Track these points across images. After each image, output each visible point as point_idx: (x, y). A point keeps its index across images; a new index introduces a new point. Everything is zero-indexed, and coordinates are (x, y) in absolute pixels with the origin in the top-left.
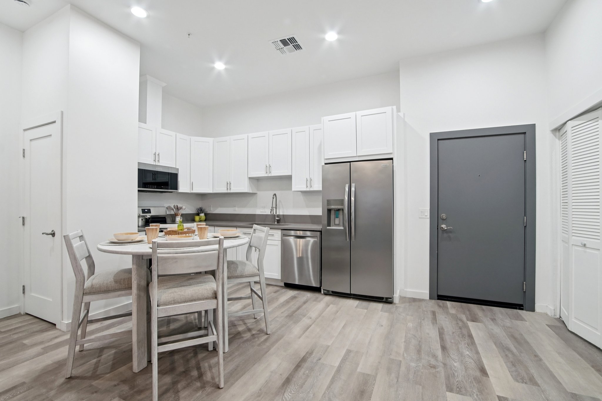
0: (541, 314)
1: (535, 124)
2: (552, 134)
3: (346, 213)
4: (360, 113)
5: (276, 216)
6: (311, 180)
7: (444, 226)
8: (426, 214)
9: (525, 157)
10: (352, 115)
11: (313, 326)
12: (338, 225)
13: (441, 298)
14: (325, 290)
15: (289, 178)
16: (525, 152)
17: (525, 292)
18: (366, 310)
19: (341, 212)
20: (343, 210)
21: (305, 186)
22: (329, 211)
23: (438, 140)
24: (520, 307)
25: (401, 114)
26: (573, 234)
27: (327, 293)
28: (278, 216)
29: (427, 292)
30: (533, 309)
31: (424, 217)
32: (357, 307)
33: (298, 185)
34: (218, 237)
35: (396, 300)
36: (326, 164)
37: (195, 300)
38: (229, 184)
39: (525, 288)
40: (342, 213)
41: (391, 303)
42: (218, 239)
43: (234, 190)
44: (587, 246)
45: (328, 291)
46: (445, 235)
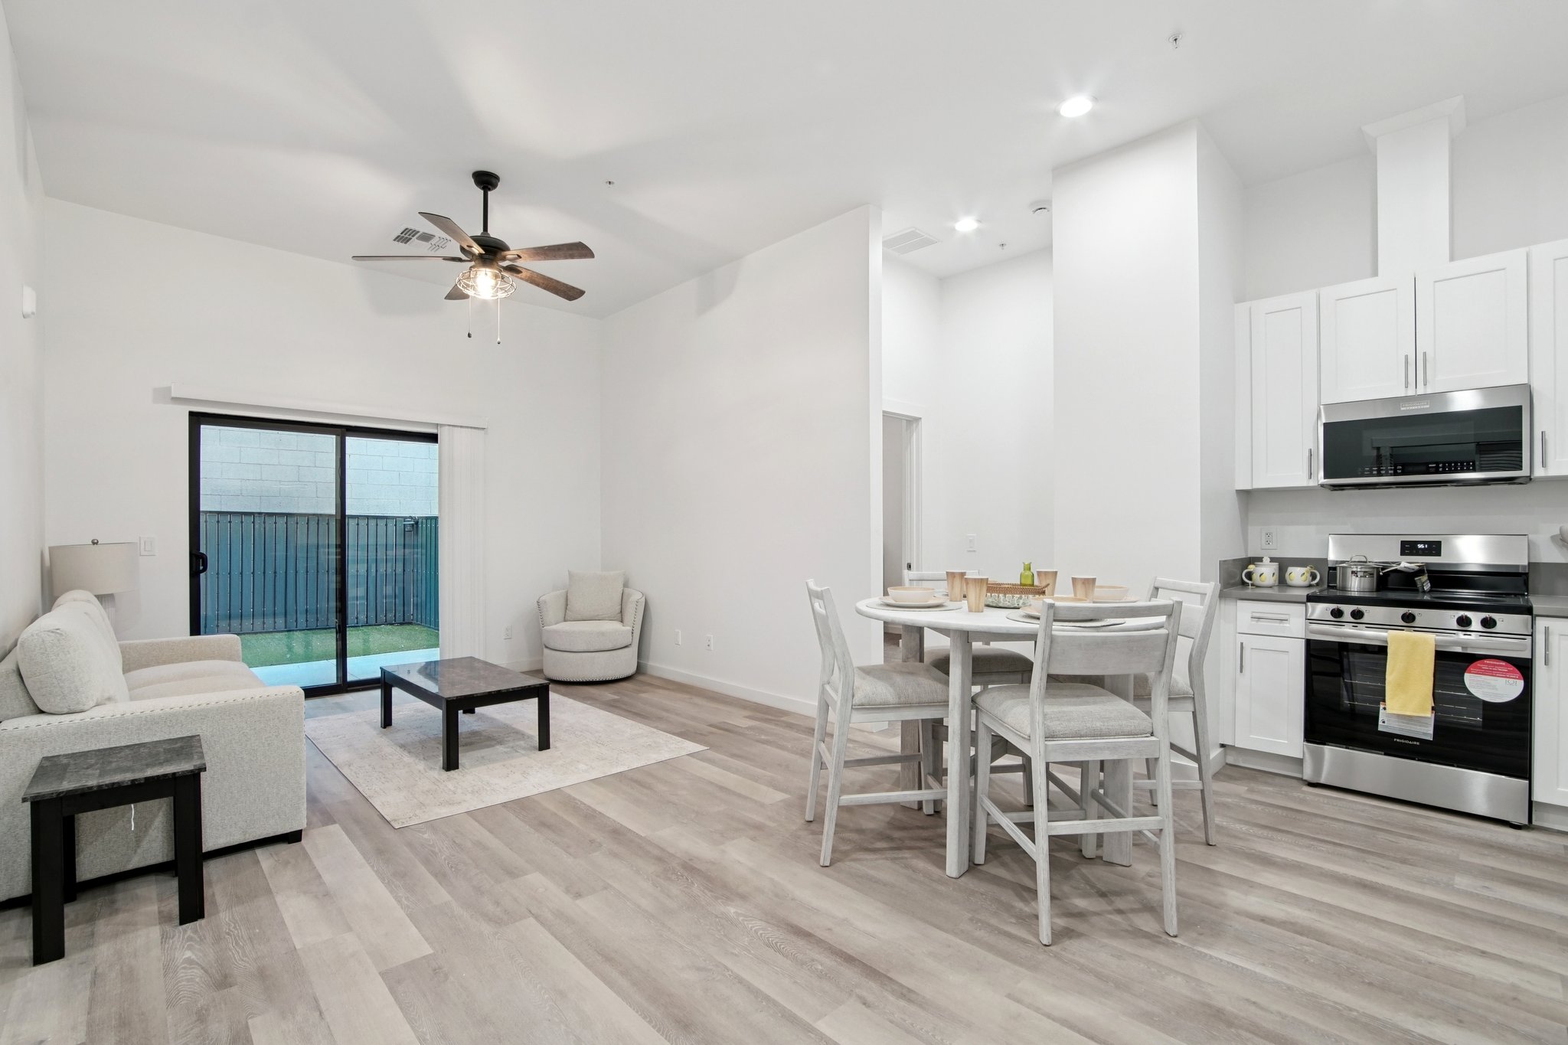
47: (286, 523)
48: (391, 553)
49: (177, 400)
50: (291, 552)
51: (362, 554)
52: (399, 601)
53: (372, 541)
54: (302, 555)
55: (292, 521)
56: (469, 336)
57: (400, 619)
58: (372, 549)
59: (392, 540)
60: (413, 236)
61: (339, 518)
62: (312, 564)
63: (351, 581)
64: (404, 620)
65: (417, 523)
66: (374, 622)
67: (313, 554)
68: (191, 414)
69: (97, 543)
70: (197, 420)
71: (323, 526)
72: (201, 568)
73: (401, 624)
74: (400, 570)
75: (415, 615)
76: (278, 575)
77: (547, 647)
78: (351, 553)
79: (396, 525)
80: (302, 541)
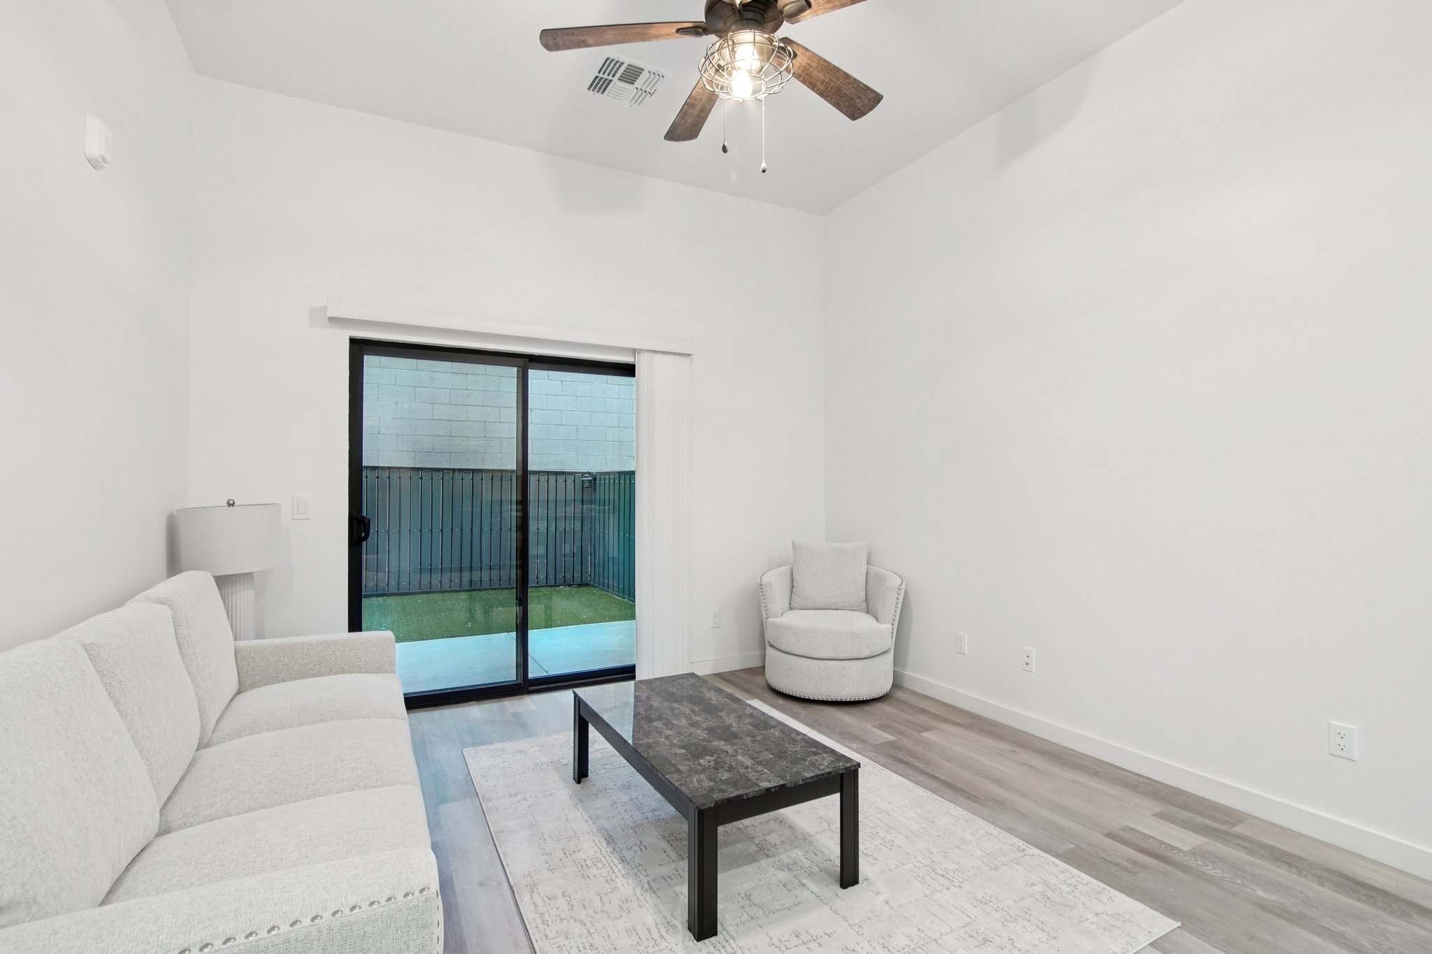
47: (472, 479)
48: (570, 509)
49: (334, 320)
50: (476, 509)
51: (543, 511)
52: (577, 559)
53: (552, 497)
54: (486, 509)
55: (477, 477)
56: (725, 149)
57: (577, 580)
58: (552, 505)
59: (570, 496)
60: (613, 76)
61: (520, 473)
62: (496, 519)
63: (532, 538)
64: (582, 581)
65: (595, 479)
66: (553, 583)
67: (496, 509)
68: (353, 341)
69: (233, 505)
70: (360, 348)
71: (506, 483)
72: (363, 534)
73: (580, 585)
74: (578, 528)
75: (593, 576)
76: (464, 531)
77: (772, 646)
78: (532, 510)
79: (574, 481)
80: (487, 497)
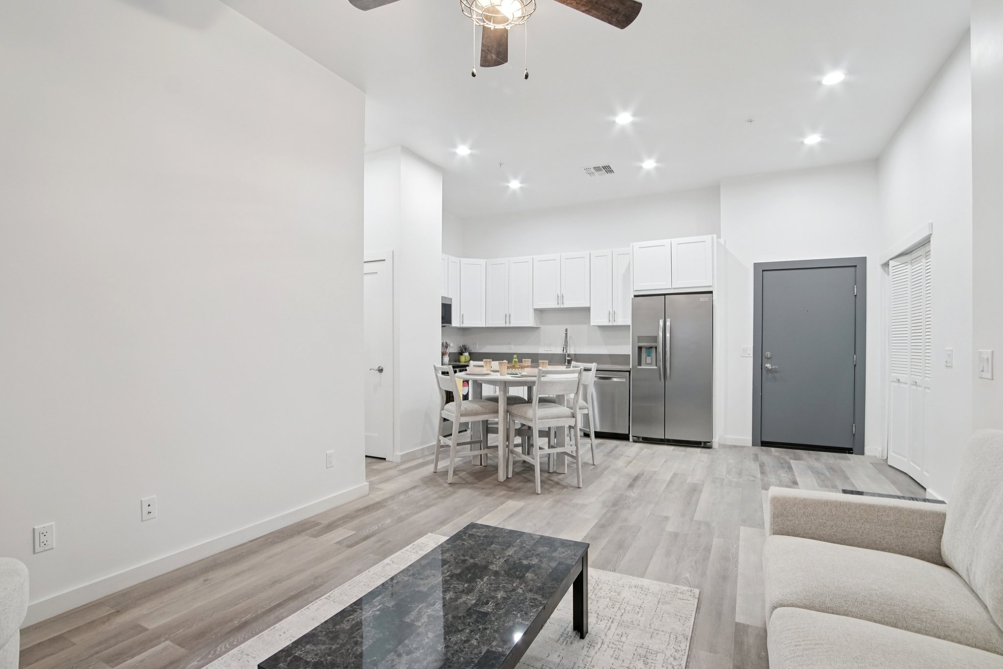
0: (869, 457)
1: (866, 257)
2: (882, 269)
3: (660, 350)
4: (675, 241)
5: (567, 355)
6: (614, 313)
7: (768, 365)
8: (749, 353)
9: (855, 292)
10: (666, 242)
11: (634, 461)
12: (651, 364)
13: (765, 444)
14: (635, 437)
15: (588, 309)
16: (855, 286)
17: (854, 435)
18: (684, 453)
19: (654, 350)
20: (656, 348)
21: (607, 320)
22: (640, 348)
23: (763, 271)
24: (849, 451)
25: (722, 241)
26: (893, 371)
27: (637, 440)
28: (569, 356)
29: (750, 438)
30: (862, 453)
31: (747, 355)
32: (673, 450)
33: (598, 318)
34: (579, 367)
35: (715, 445)
36: (635, 296)
37: (560, 418)
38: (508, 317)
39: (854, 431)
40: (655, 352)
41: (710, 447)
42: (579, 368)
43: (514, 323)
44: (900, 381)
45: (638, 437)
46: (770, 375)
